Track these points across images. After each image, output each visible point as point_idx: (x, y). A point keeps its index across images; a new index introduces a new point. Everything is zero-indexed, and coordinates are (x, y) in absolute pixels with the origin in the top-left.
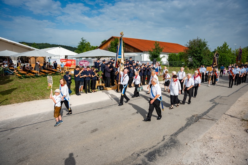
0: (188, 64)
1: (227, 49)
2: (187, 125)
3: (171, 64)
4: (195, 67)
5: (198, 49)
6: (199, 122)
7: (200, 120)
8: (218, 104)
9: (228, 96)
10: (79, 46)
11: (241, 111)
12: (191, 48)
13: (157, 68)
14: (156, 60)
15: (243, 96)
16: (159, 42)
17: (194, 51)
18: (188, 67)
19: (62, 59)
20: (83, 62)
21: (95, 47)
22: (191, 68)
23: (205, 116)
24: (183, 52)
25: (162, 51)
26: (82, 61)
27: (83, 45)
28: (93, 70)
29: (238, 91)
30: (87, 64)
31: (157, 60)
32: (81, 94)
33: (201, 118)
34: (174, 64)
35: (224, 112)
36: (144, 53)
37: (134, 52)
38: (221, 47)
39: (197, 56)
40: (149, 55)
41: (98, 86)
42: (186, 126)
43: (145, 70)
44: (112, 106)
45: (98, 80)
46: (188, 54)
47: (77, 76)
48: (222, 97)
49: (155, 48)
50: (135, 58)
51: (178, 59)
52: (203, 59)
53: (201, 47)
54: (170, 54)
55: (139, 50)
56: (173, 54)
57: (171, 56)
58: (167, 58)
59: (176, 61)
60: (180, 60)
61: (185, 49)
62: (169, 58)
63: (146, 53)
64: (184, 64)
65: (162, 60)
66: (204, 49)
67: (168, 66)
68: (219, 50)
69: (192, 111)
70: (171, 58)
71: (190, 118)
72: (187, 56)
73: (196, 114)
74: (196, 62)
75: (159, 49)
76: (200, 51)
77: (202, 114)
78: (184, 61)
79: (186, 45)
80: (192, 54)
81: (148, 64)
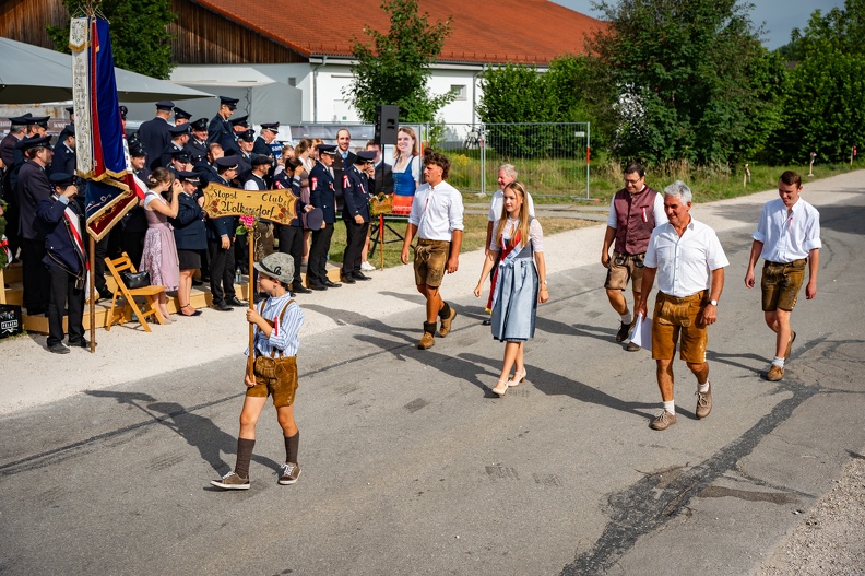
0: (613, 135)
2: (609, 544)
3: (505, 143)
4: (659, 155)
6: (689, 514)
7: (695, 502)
8: (815, 389)
12: (636, 25)
13: (409, 170)
14: (396, 116)
18: (616, 154)
23: (729, 473)
24: (584, 54)
25: (436, 51)
33: (700, 493)
34: (522, 139)
35: (850, 447)
36: (317, 67)
37: (249, 59)
38: (834, 13)
39: (675, 82)
42: (603, 550)
44: (86, 448)
46: (613, 65)
48: (838, 343)
49: (393, 28)
50: (253, 103)
51: (550, 106)
52: (713, 101)
53: (699, 17)
54: (494, 69)
55: (283, 48)
56: (515, 69)
57: (503, 88)
58: (474, 103)
59: (539, 117)
60: (560, 110)
61: (593, 37)
62: (486, 98)
63: (327, 64)
64: (586, 138)
65: (444, 114)
66: (719, 30)
67: (483, 154)
68: (819, 33)
69: (641, 445)
70: (500, 103)
71: (632, 497)
72: (607, 79)
73: (667, 466)
74: (670, 125)
75: (416, 39)
76: (693, 42)
77: (705, 466)
78: (586, 120)
79: (601, 8)
80: (640, 67)
81: (344, 141)
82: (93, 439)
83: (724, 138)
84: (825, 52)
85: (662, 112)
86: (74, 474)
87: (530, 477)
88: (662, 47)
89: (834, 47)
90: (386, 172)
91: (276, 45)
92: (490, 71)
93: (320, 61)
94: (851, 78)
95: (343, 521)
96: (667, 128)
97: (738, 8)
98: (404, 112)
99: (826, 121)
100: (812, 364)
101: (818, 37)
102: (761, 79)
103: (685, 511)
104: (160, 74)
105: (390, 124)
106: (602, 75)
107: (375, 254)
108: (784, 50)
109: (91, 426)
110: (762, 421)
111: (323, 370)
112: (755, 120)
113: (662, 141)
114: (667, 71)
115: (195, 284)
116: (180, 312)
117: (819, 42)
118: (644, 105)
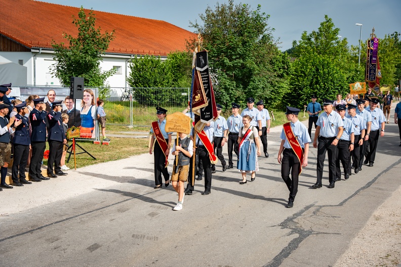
1: (334, 41)
3: (143, 98)
4: (226, 105)
5: (237, 40)
8: (310, 232)
9: (341, 204)
11: (383, 255)
12: (214, 38)
13: (90, 113)
14: (82, 83)
15: (388, 202)
16: (90, 12)
17: (224, 48)
24: (186, 51)
25: (105, 47)
29: (373, 186)
34: (153, 96)
36: (35, 54)
38: (314, 33)
39: (234, 67)
40: (56, 63)
43: (39, 121)
48: (321, 207)
49: (80, 34)
51: (168, 79)
52: (254, 77)
53: (246, 34)
54: (138, 58)
55: (15, 43)
56: (149, 58)
57: (143, 68)
58: (126, 76)
59: (162, 84)
60: (173, 81)
62: (132, 74)
63: (42, 53)
64: (188, 96)
65: (109, 82)
66: (257, 41)
67: (131, 104)
68: (306, 44)
70: (140, 76)
74: (232, 90)
75: (93, 41)
76: (243, 47)
78: (187, 86)
79: (195, 27)
80: (216, 59)
81: (52, 96)
83: (260, 97)
84: (309, 54)
85: (228, 83)
88: (227, 49)
89: (314, 51)
90: (76, 115)
91: (11, 41)
92: (136, 59)
93: (38, 51)
94: (323, 67)
96: (231, 91)
97: (266, 30)
98: (86, 81)
99: (311, 89)
100: (308, 219)
101: (306, 46)
102: (278, 66)
105: (79, 88)
107: (70, 161)
108: (289, 52)
110: (283, 250)
111: (39, 228)
112: (276, 88)
113: (228, 98)
114: (230, 61)
117: (306, 48)
118: (218, 79)
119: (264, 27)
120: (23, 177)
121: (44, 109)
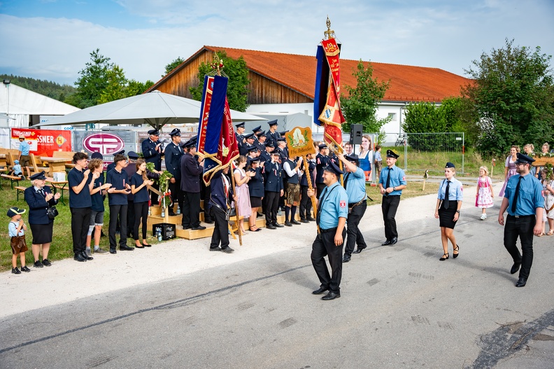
0: (477, 139)
2: (482, 363)
3: (417, 143)
6: (528, 349)
7: (531, 342)
10: (82, 83)
12: (490, 82)
13: (367, 157)
14: (361, 130)
16: (369, 64)
17: (500, 92)
18: (478, 149)
19: (16, 127)
20: (100, 140)
21: (140, 86)
22: (491, 153)
23: (550, 327)
24: (460, 96)
25: (381, 96)
26: (98, 137)
27: (97, 77)
28: (138, 169)
30: (115, 146)
31: (364, 128)
32: (94, 256)
33: (534, 337)
37: (285, 101)
39: (512, 112)
41: (154, 226)
42: (478, 366)
43: (323, 164)
44: (206, 297)
45: (155, 201)
46: (477, 102)
47: (78, 189)
49: (358, 85)
50: (287, 124)
51: (442, 124)
52: (533, 121)
53: (525, 77)
54: (412, 104)
56: (424, 104)
57: (417, 114)
58: (401, 122)
59: (435, 129)
60: (447, 126)
61: (465, 88)
62: (407, 120)
64: (462, 141)
65: (384, 128)
66: (536, 83)
67: (406, 149)
69: (498, 309)
70: (414, 122)
71: (494, 337)
72: (474, 110)
73: (513, 321)
74: (509, 134)
75: (370, 90)
76: (522, 90)
77: (536, 322)
78: (462, 131)
79: (470, 73)
80: (492, 104)
82: (210, 292)
85: (504, 127)
86: (200, 310)
87: (436, 323)
88: (504, 93)
91: (299, 94)
92: (410, 106)
95: (336, 342)
96: (507, 135)
97: (548, 71)
103: (525, 347)
104: (242, 109)
105: (358, 134)
106: (471, 108)
109: (209, 286)
113: (504, 143)
114: (507, 105)
115: (258, 215)
116: (250, 230)
118: (494, 123)
119: (545, 68)
120: (308, 214)
121: (327, 154)
